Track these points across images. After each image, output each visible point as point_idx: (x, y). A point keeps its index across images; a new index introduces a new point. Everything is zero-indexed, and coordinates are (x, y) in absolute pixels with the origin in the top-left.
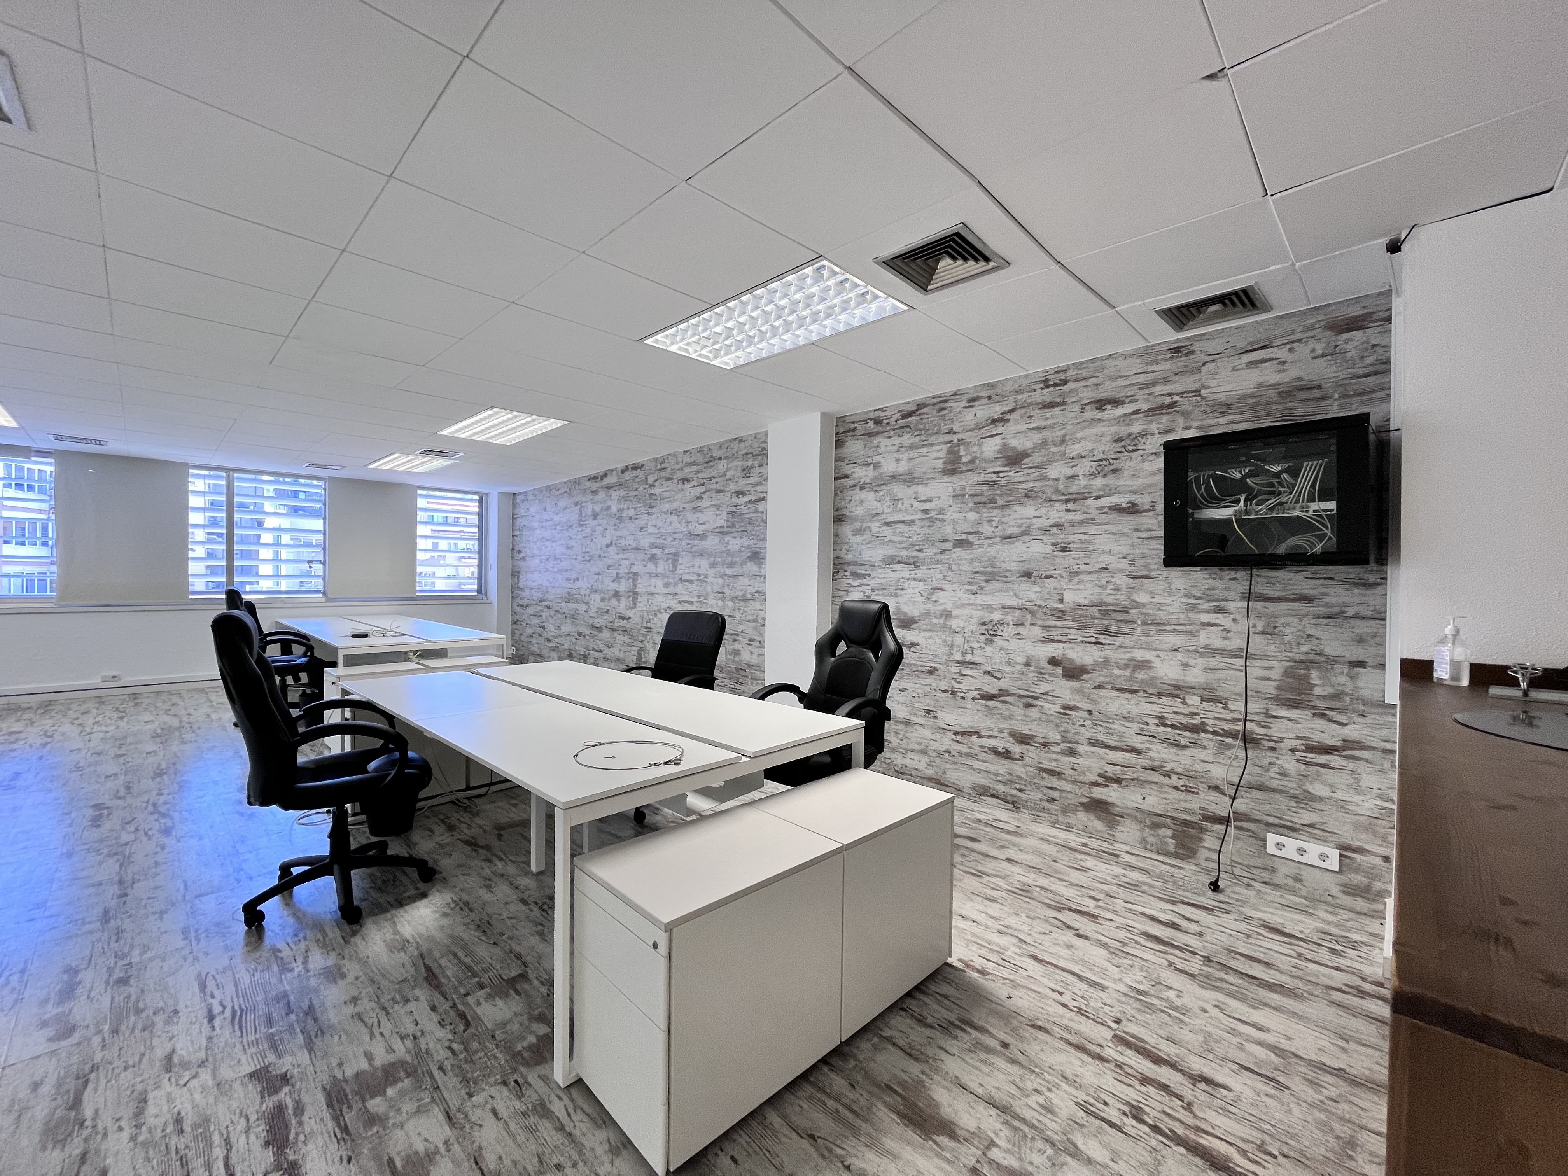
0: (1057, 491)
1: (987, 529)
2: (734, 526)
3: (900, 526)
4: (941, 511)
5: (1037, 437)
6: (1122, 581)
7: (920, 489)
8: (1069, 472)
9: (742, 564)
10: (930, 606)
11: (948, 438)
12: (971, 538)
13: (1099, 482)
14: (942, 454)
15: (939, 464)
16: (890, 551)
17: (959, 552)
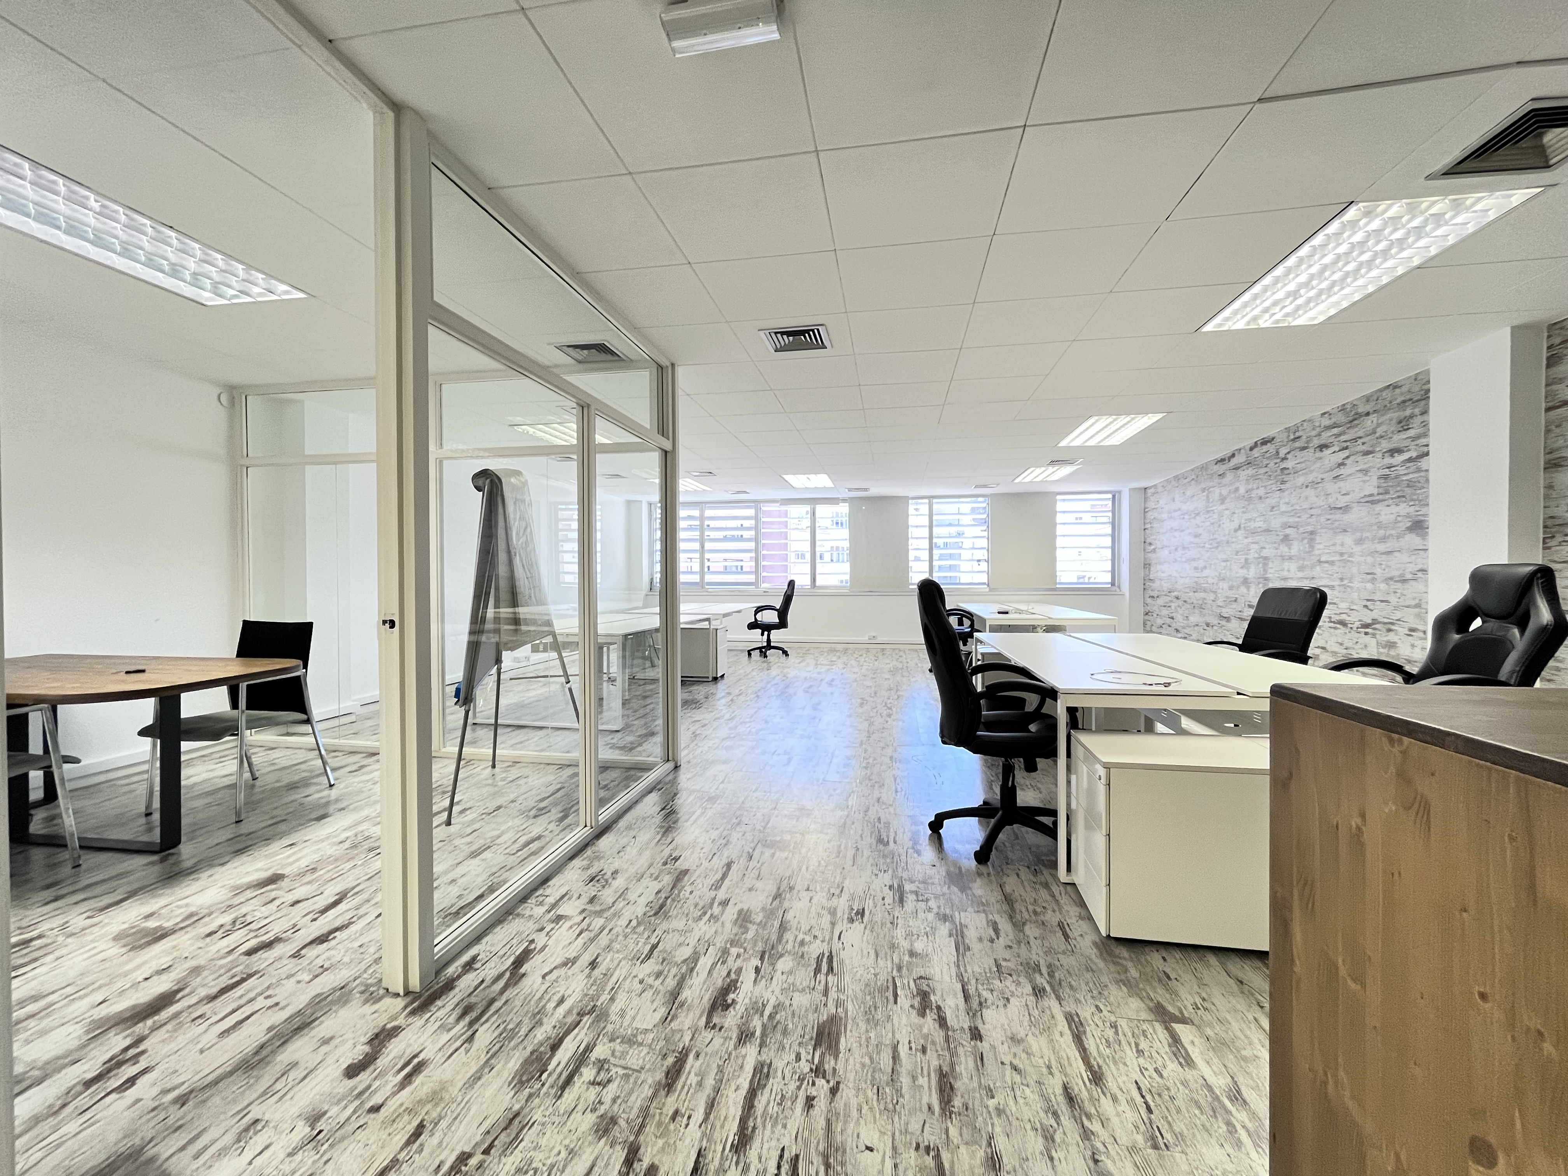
2: (1387, 492)
9: (1399, 537)
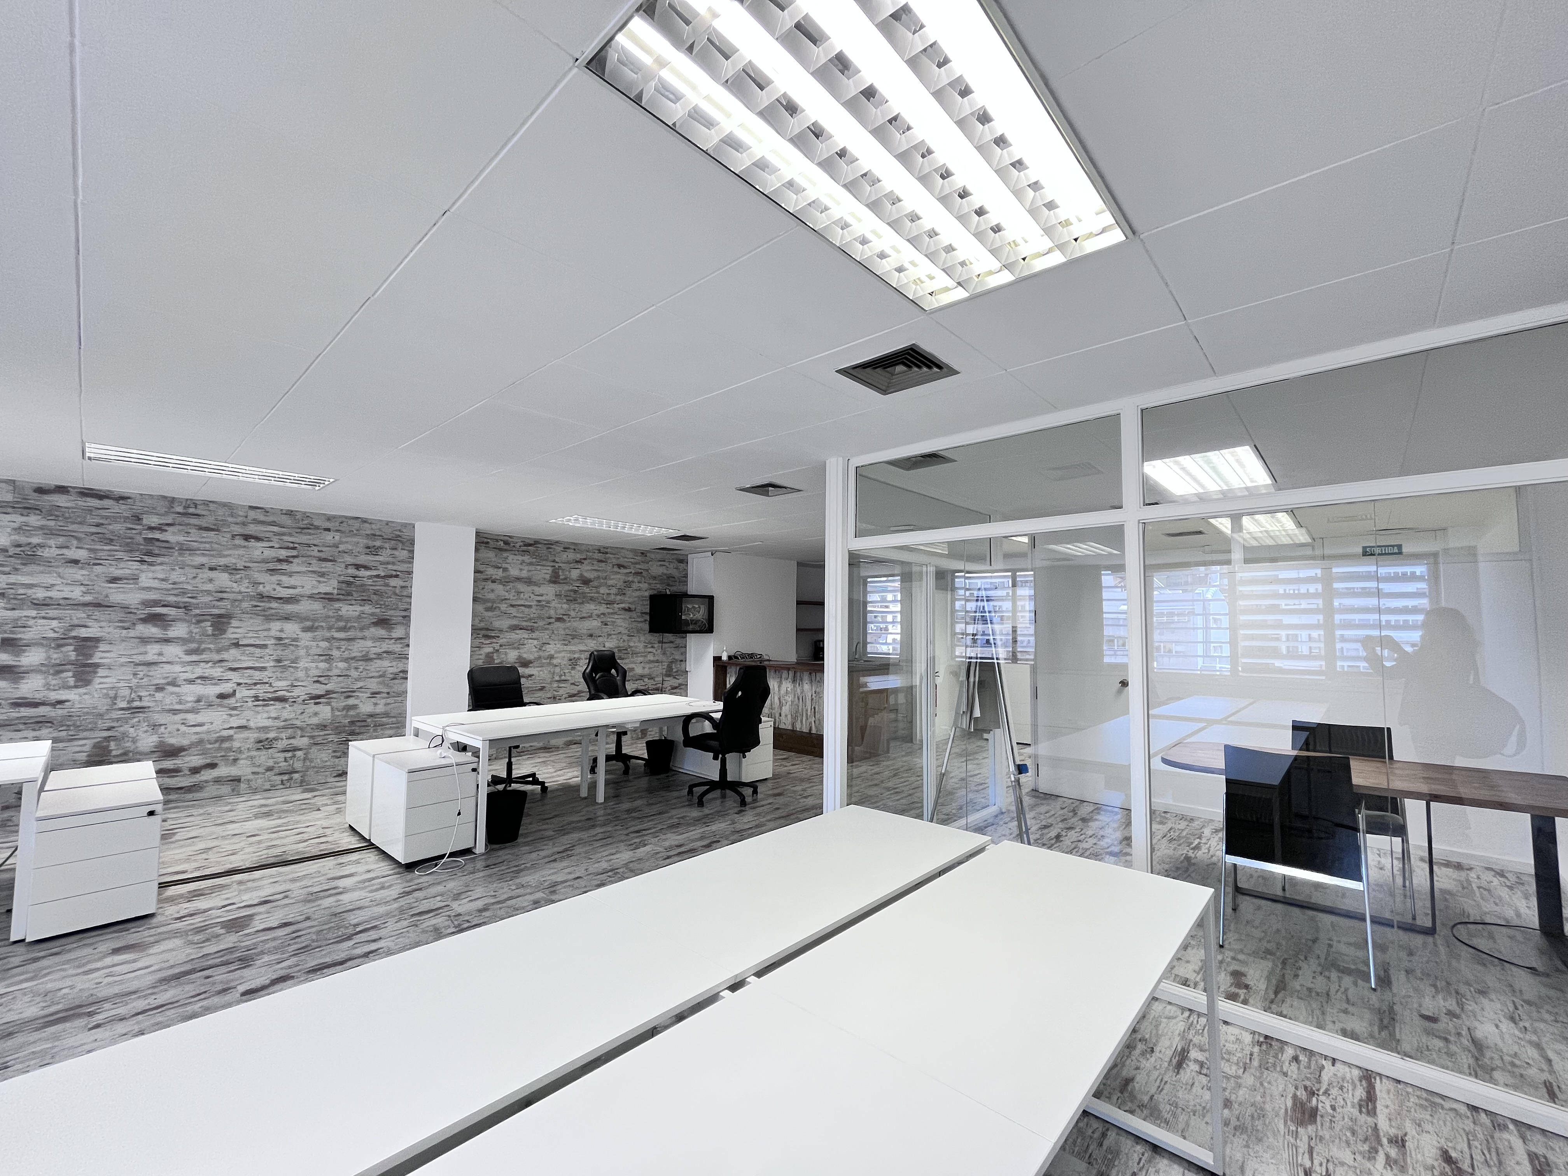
0: (603, 599)
1: (573, 614)
3: (522, 608)
4: (548, 602)
5: (596, 574)
6: (625, 638)
7: (536, 588)
8: (608, 592)
10: (541, 653)
11: (552, 564)
12: (564, 617)
13: (619, 598)
14: (550, 572)
15: (548, 577)
16: (515, 622)
17: (558, 624)
